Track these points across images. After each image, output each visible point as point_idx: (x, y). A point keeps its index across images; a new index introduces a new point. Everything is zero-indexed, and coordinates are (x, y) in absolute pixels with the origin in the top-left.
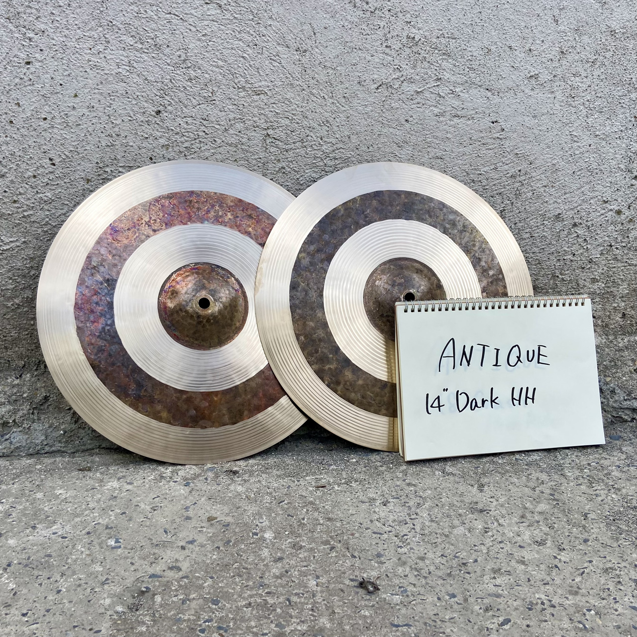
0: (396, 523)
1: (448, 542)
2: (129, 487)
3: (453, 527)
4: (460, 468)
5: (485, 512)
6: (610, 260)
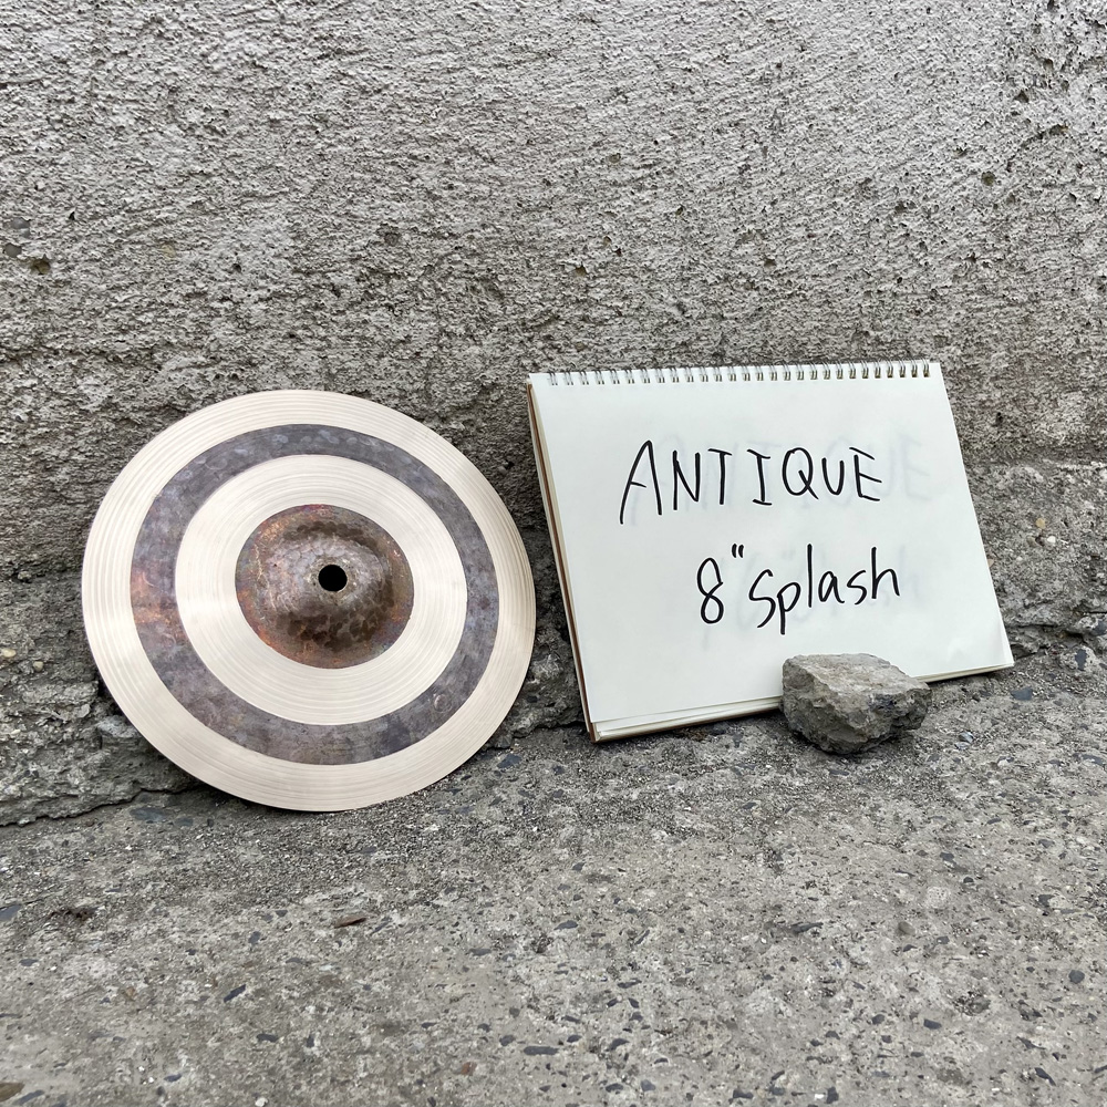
5: (809, 933)
6: (972, 293)
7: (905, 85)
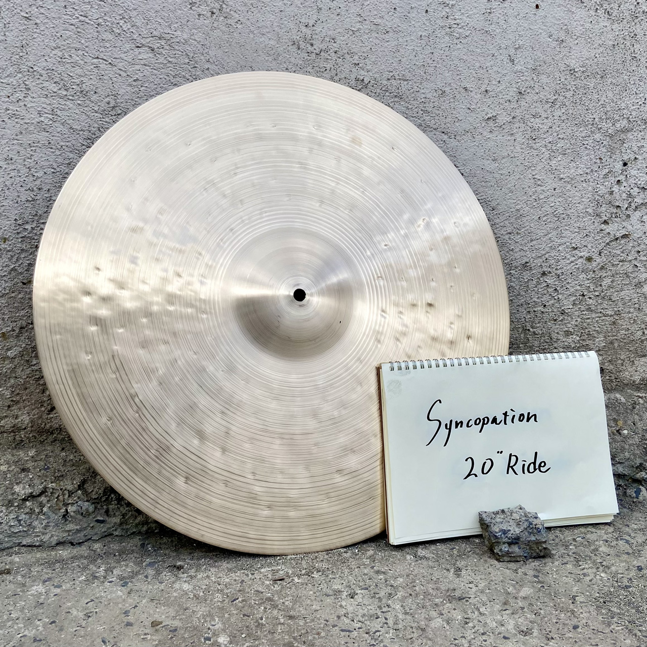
0: (367, 618)
1: (426, 637)
2: (58, 591)
3: (430, 619)
4: (433, 550)
5: (464, 600)
6: (584, 311)
7: (544, 221)
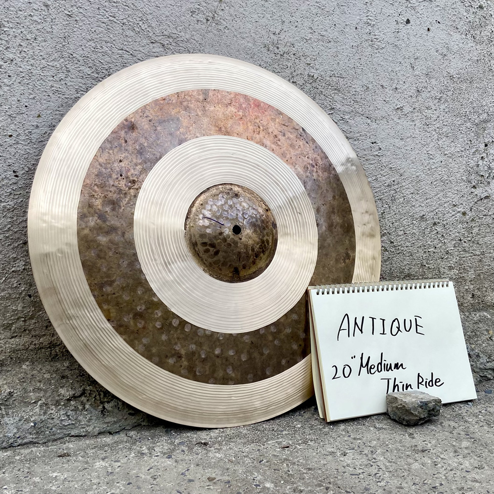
6: (461, 251)
7: (435, 185)
